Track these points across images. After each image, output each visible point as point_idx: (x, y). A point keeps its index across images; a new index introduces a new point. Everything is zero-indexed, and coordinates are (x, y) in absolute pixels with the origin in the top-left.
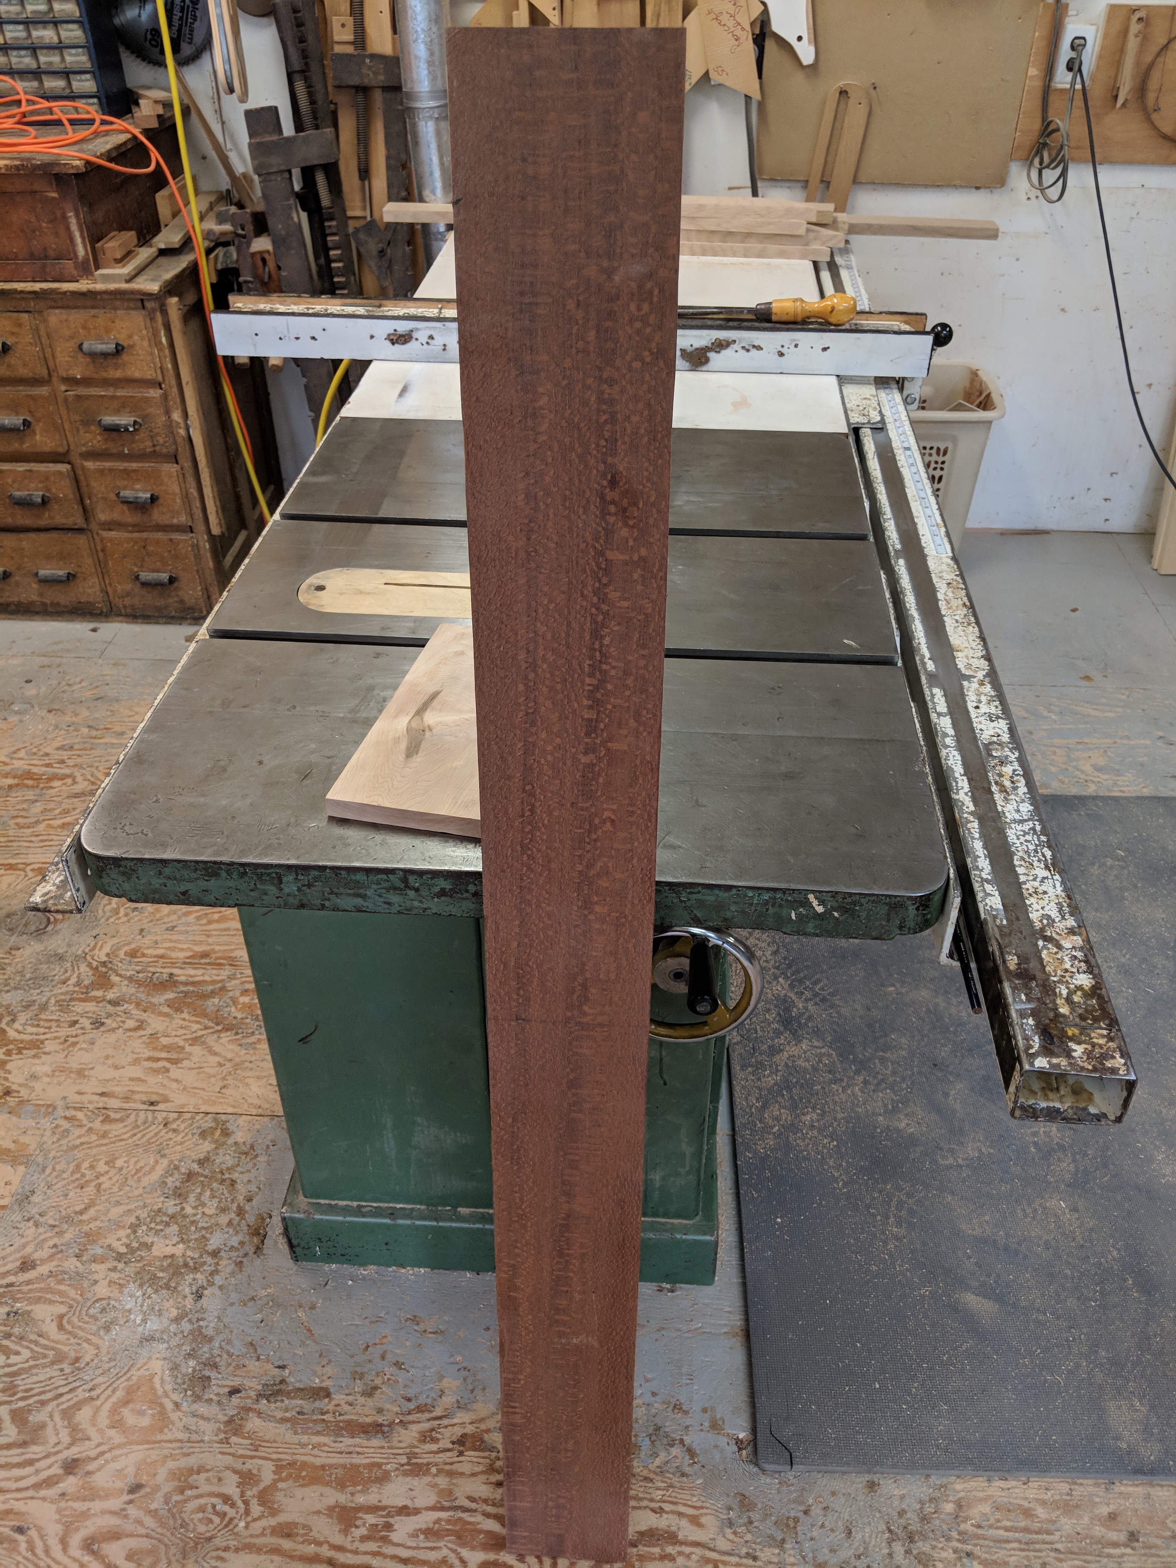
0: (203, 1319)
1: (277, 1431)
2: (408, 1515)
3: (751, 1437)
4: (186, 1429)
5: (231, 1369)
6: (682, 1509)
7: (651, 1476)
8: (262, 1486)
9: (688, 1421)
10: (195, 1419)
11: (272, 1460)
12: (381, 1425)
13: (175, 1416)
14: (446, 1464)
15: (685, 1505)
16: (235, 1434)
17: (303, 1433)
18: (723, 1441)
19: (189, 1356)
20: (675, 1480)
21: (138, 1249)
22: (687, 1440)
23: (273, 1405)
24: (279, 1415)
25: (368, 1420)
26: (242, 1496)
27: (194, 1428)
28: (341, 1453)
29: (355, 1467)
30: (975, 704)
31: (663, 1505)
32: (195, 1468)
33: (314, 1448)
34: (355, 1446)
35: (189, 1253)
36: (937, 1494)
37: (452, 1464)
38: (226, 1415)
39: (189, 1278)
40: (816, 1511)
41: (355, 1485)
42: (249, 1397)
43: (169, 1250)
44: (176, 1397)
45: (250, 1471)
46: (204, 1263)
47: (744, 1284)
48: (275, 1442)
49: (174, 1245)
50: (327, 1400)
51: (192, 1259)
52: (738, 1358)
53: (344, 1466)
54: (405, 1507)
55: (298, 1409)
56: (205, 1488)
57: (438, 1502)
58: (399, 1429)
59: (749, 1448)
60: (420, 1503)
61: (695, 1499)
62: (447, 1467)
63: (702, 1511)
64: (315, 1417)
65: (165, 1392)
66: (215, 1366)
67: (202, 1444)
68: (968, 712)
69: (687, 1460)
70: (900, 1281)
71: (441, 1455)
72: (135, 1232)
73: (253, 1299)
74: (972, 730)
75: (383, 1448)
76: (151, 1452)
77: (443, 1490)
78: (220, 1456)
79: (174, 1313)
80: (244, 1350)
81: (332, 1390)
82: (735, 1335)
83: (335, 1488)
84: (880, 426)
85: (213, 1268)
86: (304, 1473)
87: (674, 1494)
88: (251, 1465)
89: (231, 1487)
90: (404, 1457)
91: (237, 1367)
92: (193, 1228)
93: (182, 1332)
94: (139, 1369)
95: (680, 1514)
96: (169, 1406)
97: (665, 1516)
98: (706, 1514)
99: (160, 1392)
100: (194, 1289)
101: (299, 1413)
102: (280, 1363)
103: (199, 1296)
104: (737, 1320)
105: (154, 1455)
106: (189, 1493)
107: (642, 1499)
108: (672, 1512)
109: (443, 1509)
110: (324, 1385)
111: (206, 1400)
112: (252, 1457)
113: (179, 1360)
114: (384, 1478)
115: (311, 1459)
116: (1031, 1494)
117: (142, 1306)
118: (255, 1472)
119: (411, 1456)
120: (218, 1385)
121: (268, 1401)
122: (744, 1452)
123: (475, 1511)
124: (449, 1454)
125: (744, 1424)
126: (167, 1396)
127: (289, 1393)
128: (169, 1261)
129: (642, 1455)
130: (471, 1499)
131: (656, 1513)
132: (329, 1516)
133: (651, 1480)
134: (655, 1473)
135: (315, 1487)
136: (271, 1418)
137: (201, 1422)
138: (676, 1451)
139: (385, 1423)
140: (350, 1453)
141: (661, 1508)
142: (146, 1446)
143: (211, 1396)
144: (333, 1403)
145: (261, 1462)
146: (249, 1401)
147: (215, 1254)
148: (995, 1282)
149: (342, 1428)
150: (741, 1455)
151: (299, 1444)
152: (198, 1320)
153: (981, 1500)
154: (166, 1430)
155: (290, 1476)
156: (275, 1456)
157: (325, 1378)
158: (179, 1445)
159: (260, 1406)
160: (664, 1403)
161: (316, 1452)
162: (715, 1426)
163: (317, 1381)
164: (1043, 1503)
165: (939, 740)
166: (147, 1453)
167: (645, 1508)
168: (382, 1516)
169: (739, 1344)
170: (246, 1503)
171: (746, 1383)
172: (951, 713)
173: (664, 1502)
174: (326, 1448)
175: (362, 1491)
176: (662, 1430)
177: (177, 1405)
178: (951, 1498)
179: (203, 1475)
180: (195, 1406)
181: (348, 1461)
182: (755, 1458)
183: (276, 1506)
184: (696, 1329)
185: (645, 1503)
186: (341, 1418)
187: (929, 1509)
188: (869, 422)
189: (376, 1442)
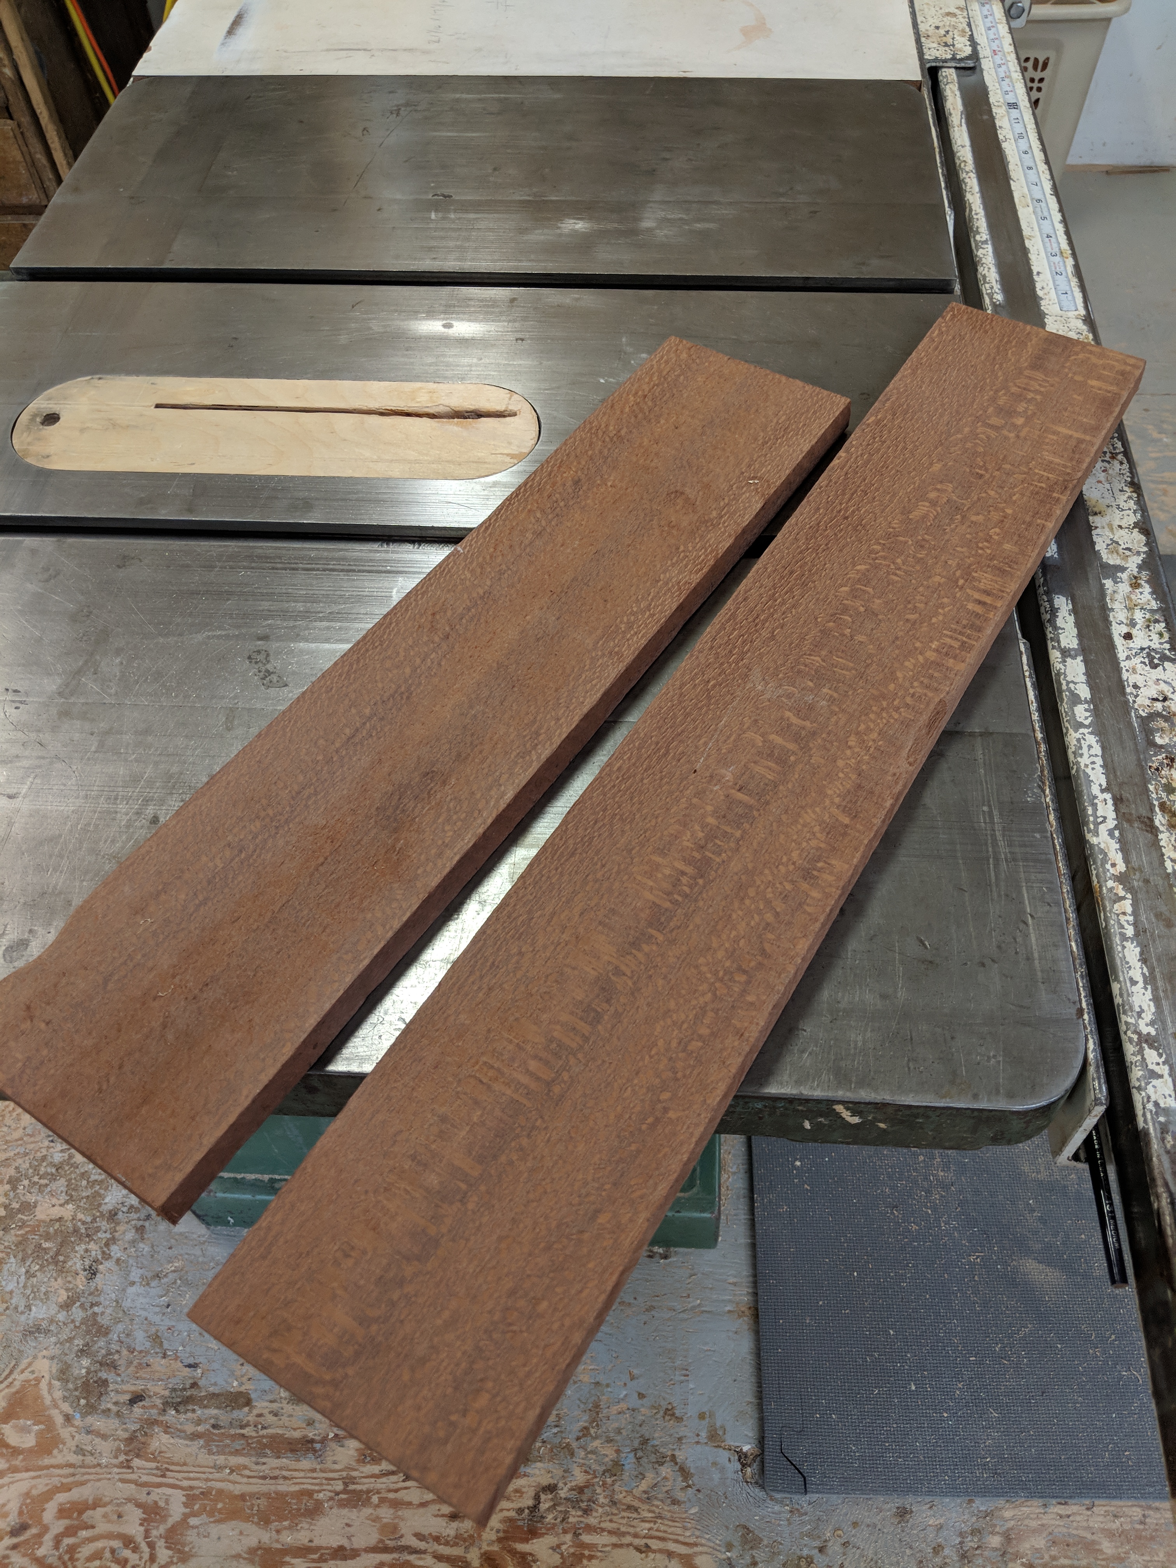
0: (97, 1304)
1: (189, 1450)
2: (345, 1558)
3: (757, 1451)
4: (80, 1450)
5: (132, 1369)
6: (672, 1546)
7: (636, 1503)
8: (170, 1522)
9: (682, 1431)
10: (90, 1436)
11: (182, 1488)
12: (312, 1441)
13: (65, 1433)
14: (390, 1491)
15: (676, 1541)
16: (138, 1456)
17: (218, 1453)
18: (723, 1456)
19: (83, 1352)
20: (666, 1509)
21: (19, 1211)
22: (680, 1456)
23: (182, 1417)
24: (190, 1428)
25: (297, 1434)
26: (146, 1537)
27: (89, 1448)
28: (264, 1478)
29: (281, 1496)
30: (1125, 629)
31: (650, 1542)
32: (90, 1502)
33: (232, 1471)
34: (281, 1469)
35: (80, 1216)
36: (981, 1524)
37: (396, 1491)
38: (126, 1430)
39: (80, 1248)
40: (834, 1547)
41: (281, 1519)
42: (154, 1406)
43: (57, 1212)
44: (66, 1407)
45: (156, 1503)
46: (98, 1230)
47: (753, 1246)
48: (185, 1464)
49: (61, 1205)
50: (246, 1409)
51: (84, 1223)
52: (745, 1345)
53: (267, 1495)
54: (341, 1548)
55: (212, 1421)
56: (102, 1527)
57: (381, 1541)
58: (333, 1445)
59: (755, 1465)
60: (359, 1542)
61: (688, 1533)
62: (391, 1495)
63: (696, 1549)
64: (232, 1432)
65: (53, 1400)
66: (113, 1366)
67: (98, 1469)
68: (1111, 647)
69: (680, 1483)
70: (945, 1245)
71: (384, 1480)
72: (14, 1188)
73: (157, 1276)
74: (1121, 686)
75: (314, 1470)
76: (39, 1480)
77: (385, 1525)
78: (120, 1484)
79: (63, 1296)
80: (148, 1345)
81: (253, 1396)
82: (741, 1314)
83: (258, 1524)
84: (970, 64)
85: (108, 1236)
86: (220, 1506)
87: (662, 1528)
88: (157, 1495)
89: (133, 1527)
90: (340, 1482)
91: (140, 1366)
92: (84, 1183)
93: (73, 1321)
94: (22, 1372)
95: (670, 1554)
96: (59, 1420)
97: (652, 1555)
98: (701, 1553)
99: (48, 1401)
100: (87, 1263)
101: (214, 1426)
102: (191, 1361)
103: (92, 1273)
104: (743, 1295)
105: (41, 1486)
106: (84, 1534)
107: (624, 1534)
108: (661, 1551)
109: (386, 1550)
110: (242, 1389)
111: (104, 1411)
112: (159, 1485)
113: (70, 1358)
114: (315, 1511)
115: (230, 1487)
116: (1096, 1522)
117: (25, 1287)
118: (162, 1504)
119: (348, 1481)
120: (117, 1392)
121: (177, 1411)
122: (749, 1470)
123: (424, 1552)
124: (393, 1478)
125: (750, 1434)
126: (56, 1406)
127: (202, 1399)
128: (57, 1226)
129: (626, 1475)
130: (419, 1536)
131: (641, 1552)
132: (251, 1561)
133: (636, 1510)
134: (640, 1499)
135: (233, 1523)
136: (180, 1433)
137: (98, 1440)
138: (666, 1470)
139: (317, 1438)
140: (275, 1478)
141: (647, 1546)
142: (32, 1474)
143: (110, 1406)
144: (255, 1412)
145: (169, 1491)
146: (154, 1411)
147: (112, 1215)
148: (1063, 1244)
149: (265, 1446)
150: (744, 1475)
151: (214, 1467)
152: (92, 1305)
153: (1034, 1531)
154: (55, 1452)
155: (203, 1509)
156: (185, 1483)
157: (244, 1379)
158: (72, 1470)
159: (166, 1418)
160: (653, 1407)
161: (234, 1477)
162: (715, 1437)
163: (235, 1384)
164: (1110, 1534)
165: (1064, 707)
166: (34, 1482)
167: (628, 1545)
168: (314, 1561)
169: (746, 1327)
170: (151, 1546)
171: (753, 1379)
172: (1084, 650)
173: (652, 1537)
174: (247, 1472)
175: (289, 1528)
176: (652, 1443)
177: (68, 1418)
178: (997, 1529)
179: (100, 1511)
180: (90, 1419)
181: (273, 1488)
182: (762, 1481)
183: (187, 1549)
184: (693, 1308)
185: (628, 1539)
186: (264, 1432)
187: (971, 1543)
188: (953, 59)
189: (306, 1463)
